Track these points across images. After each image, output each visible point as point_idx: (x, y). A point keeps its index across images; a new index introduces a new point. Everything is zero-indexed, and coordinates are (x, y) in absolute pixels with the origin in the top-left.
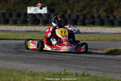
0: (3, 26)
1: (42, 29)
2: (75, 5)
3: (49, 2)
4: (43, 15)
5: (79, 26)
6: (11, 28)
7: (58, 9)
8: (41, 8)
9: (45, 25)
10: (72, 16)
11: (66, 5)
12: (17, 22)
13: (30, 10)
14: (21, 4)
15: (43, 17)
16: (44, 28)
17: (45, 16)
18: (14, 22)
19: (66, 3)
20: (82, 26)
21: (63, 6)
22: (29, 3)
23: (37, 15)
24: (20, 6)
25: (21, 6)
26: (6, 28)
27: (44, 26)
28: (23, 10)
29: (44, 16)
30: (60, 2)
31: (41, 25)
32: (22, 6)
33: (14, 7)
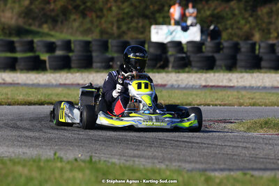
0: (78, 74)
1: (170, 80)
2: (273, 20)
3: (208, 13)
4: (185, 46)
5: (266, 73)
6: (96, 78)
7: (230, 31)
8: (185, 29)
9: (181, 71)
10: (257, 47)
11: (250, 19)
12: (111, 63)
13: (157, 33)
14: (136, 20)
15: (185, 50)
16: (178, 77)
17: (190, 49)
18: (104, 64)
19: (251, 16)
20: (272, 71)
21: (242, 22)
22: (158, 15)
23: (169, 45)
24: (133, 24)
25: (137, 23)
26: (82, 79)
27: (179, 72)
28: (142, 33)
29: (187, 47)
30: (236, 12)
31: (170, 69)
32: (140, 25)
33: (119, 28)
